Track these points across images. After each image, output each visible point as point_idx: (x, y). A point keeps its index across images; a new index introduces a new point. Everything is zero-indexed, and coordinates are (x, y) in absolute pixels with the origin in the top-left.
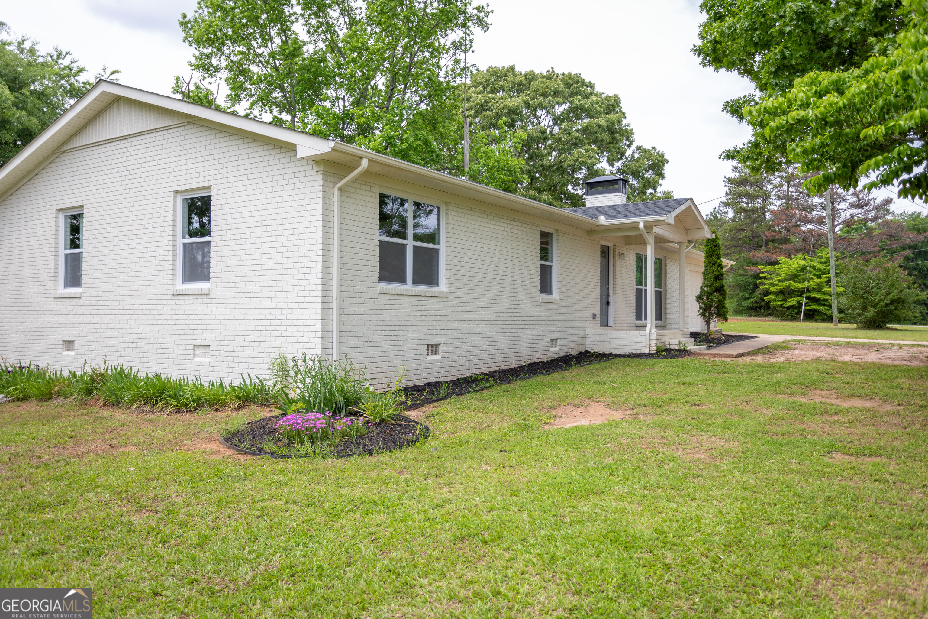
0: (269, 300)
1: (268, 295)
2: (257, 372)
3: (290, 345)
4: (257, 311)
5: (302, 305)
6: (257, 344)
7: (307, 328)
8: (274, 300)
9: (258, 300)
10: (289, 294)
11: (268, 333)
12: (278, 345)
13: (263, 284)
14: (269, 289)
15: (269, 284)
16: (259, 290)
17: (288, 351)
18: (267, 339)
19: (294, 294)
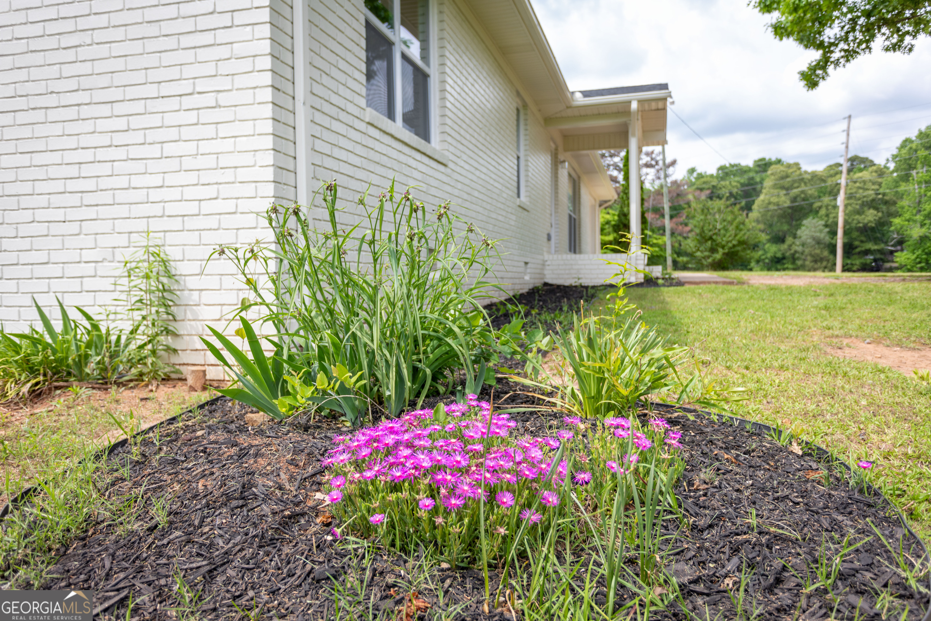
0: (105, 110)
1: (99, 96)
2: (83, 300)
3: (177, 224)
4: (72, 143)
5: (207, 116)
6: (74, 228)
7: (229, 175)
8: (119, 109)
9: (72, 113)
10: (166, 89)
11: (106, 197)
12: (141, 225)
13: (86, 68)
14: (104, 81)
15: (100, 67)
16: (72, 84)
17: (170, 238)
18: (104, 212)
19: (185, 87)
